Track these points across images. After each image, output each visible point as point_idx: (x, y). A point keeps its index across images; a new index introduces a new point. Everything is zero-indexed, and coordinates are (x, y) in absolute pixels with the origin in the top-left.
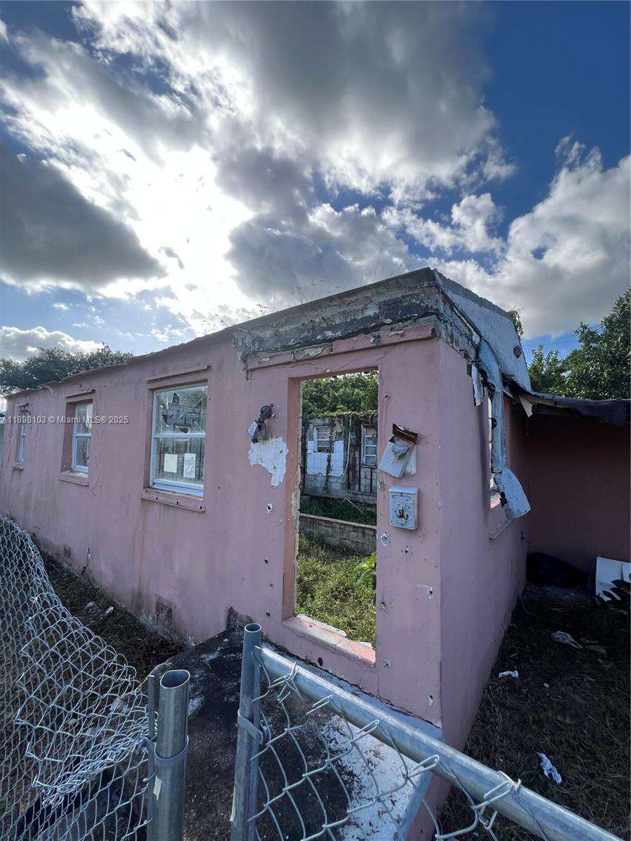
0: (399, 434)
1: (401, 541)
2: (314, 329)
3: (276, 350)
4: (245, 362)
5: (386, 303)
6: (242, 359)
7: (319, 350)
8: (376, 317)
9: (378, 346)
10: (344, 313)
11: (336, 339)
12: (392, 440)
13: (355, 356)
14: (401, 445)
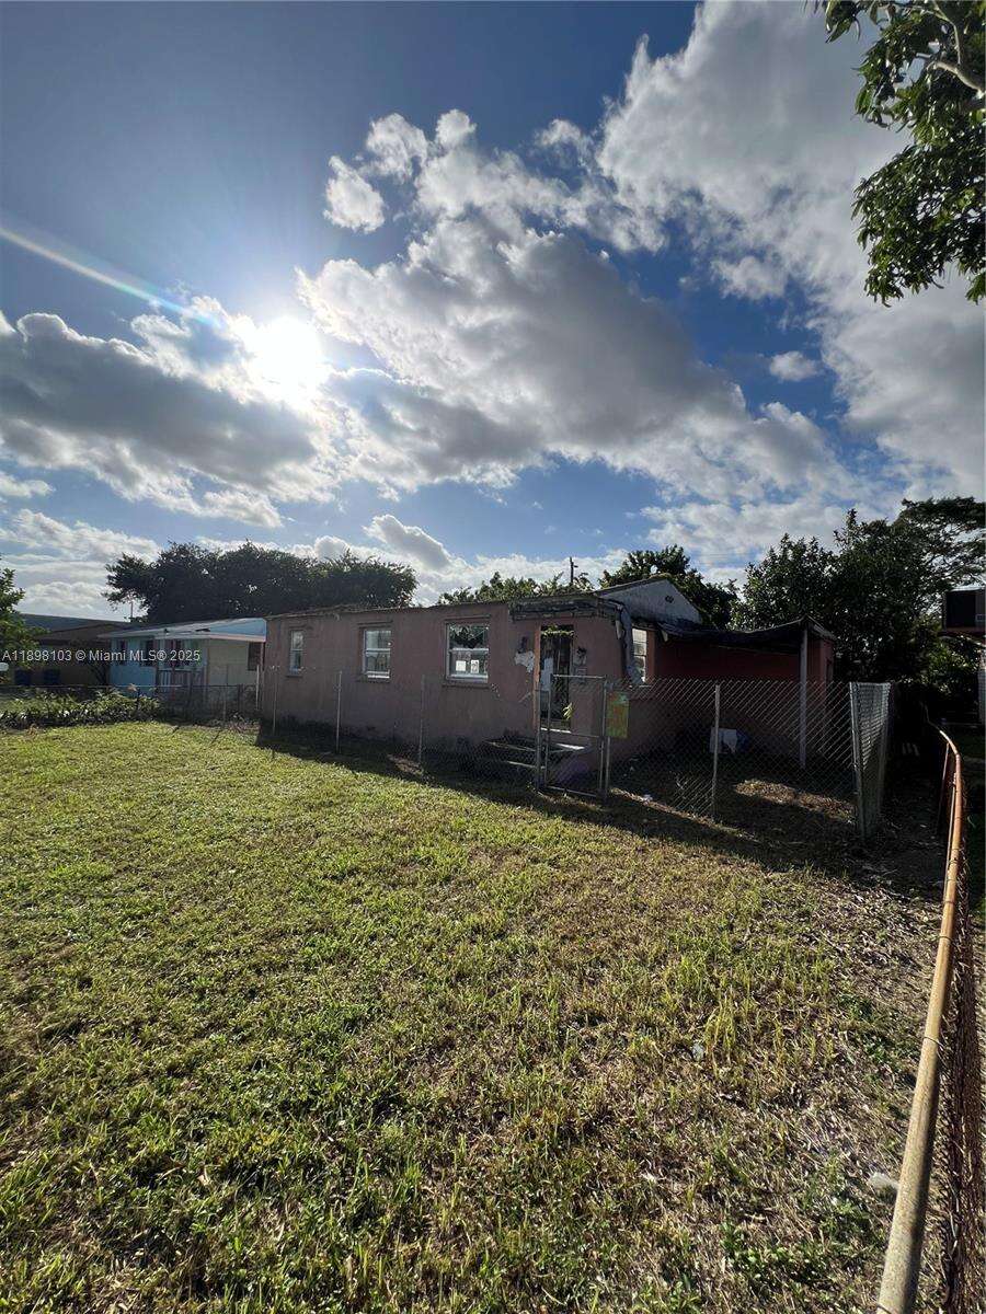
0: (580, 650)
2: (548, 606)
3: (529, 612)
5: (576, 601)
6: (510, 613)
7: (550, 615)
9: (573, 616)
11: (557, 611)
12: (577, 652)
14: (581, 654)
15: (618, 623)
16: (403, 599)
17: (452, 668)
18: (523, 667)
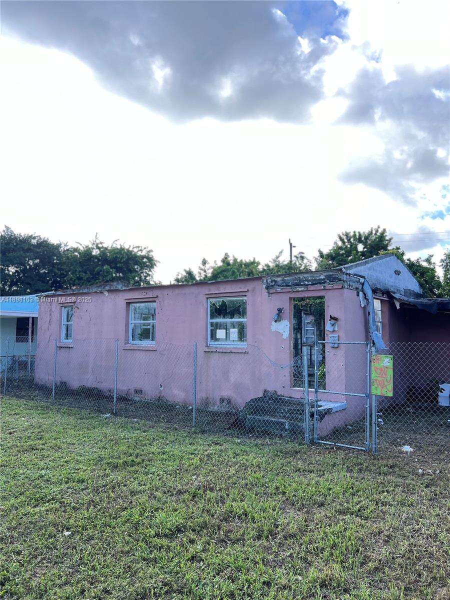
0: (332, 318)
1: (333, 351)
2: (300, 281)
3: (283, 286)
4: (267, 289)
5: (327, 275)
6: (266, 287)
7: (303, 289)
8: (323, 279)
9: (325, 289)
10: (312, 277)
11: (309, 285)
12: (330, 320)
13: (316, 291)
14: (333, 322)
15: (361, 294)
16: (146, 277)
17: (213, 336)
18: (278, 334)
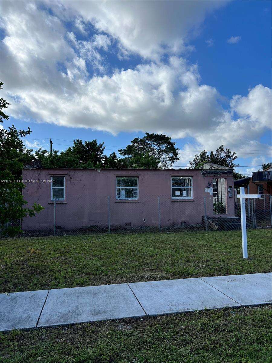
1: (230, 199)
2: (217, 172)
3: (210, 174)
6: (202, 174)
9: (227, 176)
11: (221, 174)
13: (224, 177)
14: (230, 188)
17: (174, 195)
18: (208, 193)
